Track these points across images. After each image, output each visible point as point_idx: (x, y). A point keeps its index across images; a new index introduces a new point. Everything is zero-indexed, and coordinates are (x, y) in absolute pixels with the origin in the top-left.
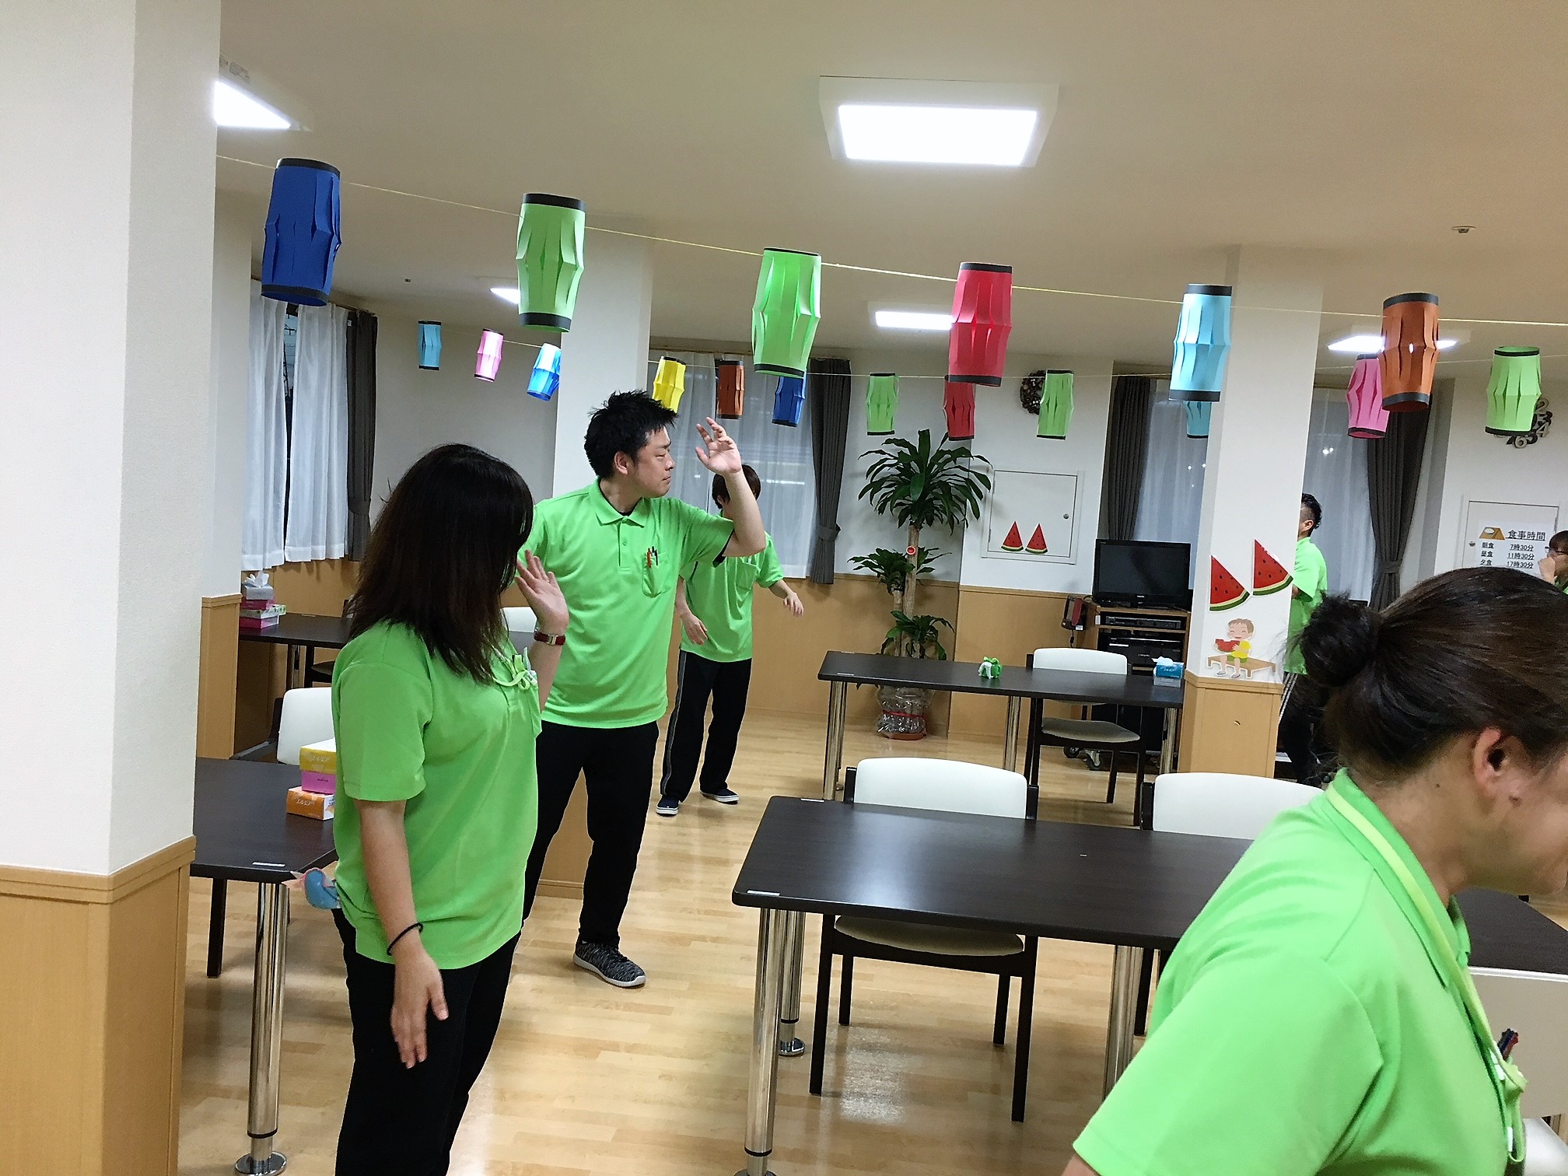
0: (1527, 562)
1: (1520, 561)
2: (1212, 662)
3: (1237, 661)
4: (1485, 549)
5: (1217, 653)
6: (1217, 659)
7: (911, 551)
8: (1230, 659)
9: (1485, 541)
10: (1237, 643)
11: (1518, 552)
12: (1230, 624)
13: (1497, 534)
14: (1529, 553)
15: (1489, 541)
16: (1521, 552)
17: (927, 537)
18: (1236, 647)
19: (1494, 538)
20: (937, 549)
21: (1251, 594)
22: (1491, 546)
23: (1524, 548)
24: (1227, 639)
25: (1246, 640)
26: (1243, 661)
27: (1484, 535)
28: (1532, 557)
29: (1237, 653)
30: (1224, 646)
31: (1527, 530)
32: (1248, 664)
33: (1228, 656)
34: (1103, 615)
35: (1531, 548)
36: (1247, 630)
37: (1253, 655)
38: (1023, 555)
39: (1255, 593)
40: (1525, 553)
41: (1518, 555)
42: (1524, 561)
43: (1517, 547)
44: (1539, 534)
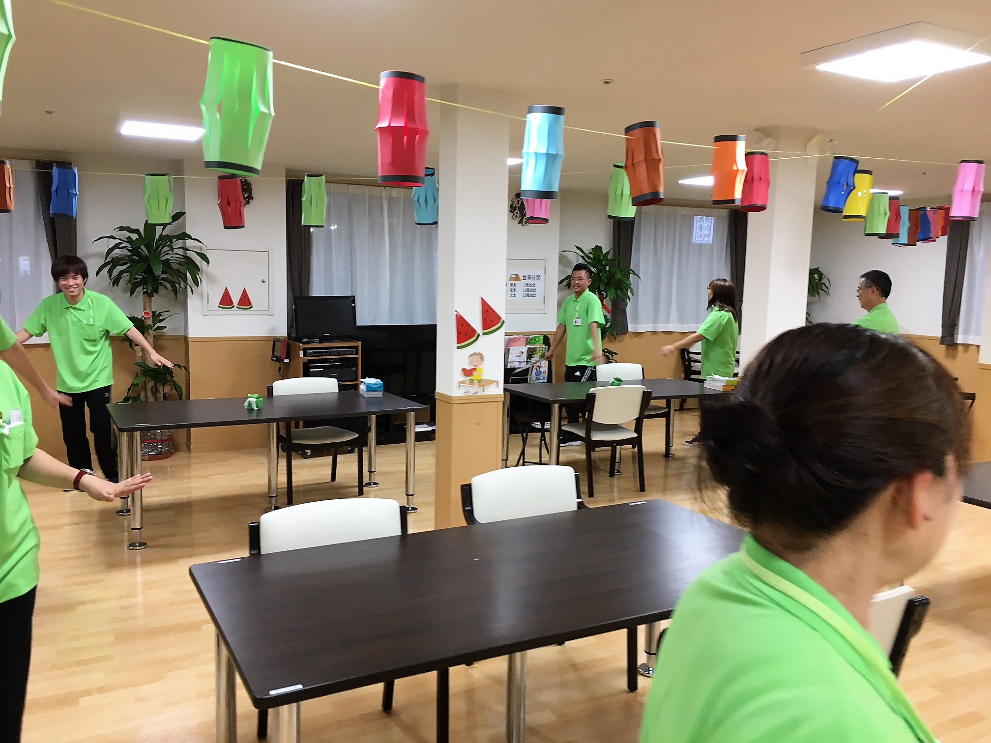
0: (533, 293)
1: (529, 293)
2: (461, 384)
3: (476, 382)
4: (512, 287)
5: (463, 378)
6: (463, 382)
7: (147, 314)
8: (472, 381)
9: (512, 282)
10: (475, 369)
11: (528, 288)
12: (470, 356)
13: (517, 278)
14: (533, 288)
15: (514, 282)
16: (529, 288)
17: (158, 303)
18: (474, 373)
19: (515, 280)
20: (168, 311)
21: (481, 334)
22: (515, 284)
23: (531, 285)
24: (469, 368)
25: (480, 367)
26: (479, 381)
27: (511, 279)
28: (535, 290)
29: (475, 376)
30: (467, 373)
31: (532, 275)
32: (483, 383)
33: (470, 379)
34: (305, 350)
35: (535, 285)
36: (480, 361)
37: (485, 377)
38: (235, 311)
39: (484, 334)
40: (531, 288)
41: (528, 289)
42: (531, 293)
43: (527, 284)
44: (537, 276)
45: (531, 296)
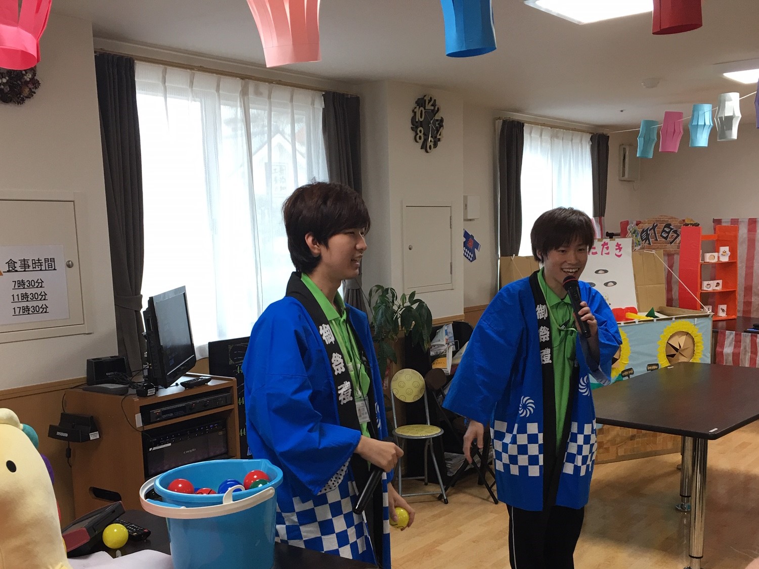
0: (40, 304)
1: (30, 304)
11: (24, 291)
14: (39, 291)
16: (29, 291)
23: (31, 284)
28: (44, 296)
31: (30, 257)
35: (40, 284)
40: (34, 291)
41: (25, 296)
42: (35, 304)
43: (21, 284)
44: (46, 260)
45: (36, 310)
